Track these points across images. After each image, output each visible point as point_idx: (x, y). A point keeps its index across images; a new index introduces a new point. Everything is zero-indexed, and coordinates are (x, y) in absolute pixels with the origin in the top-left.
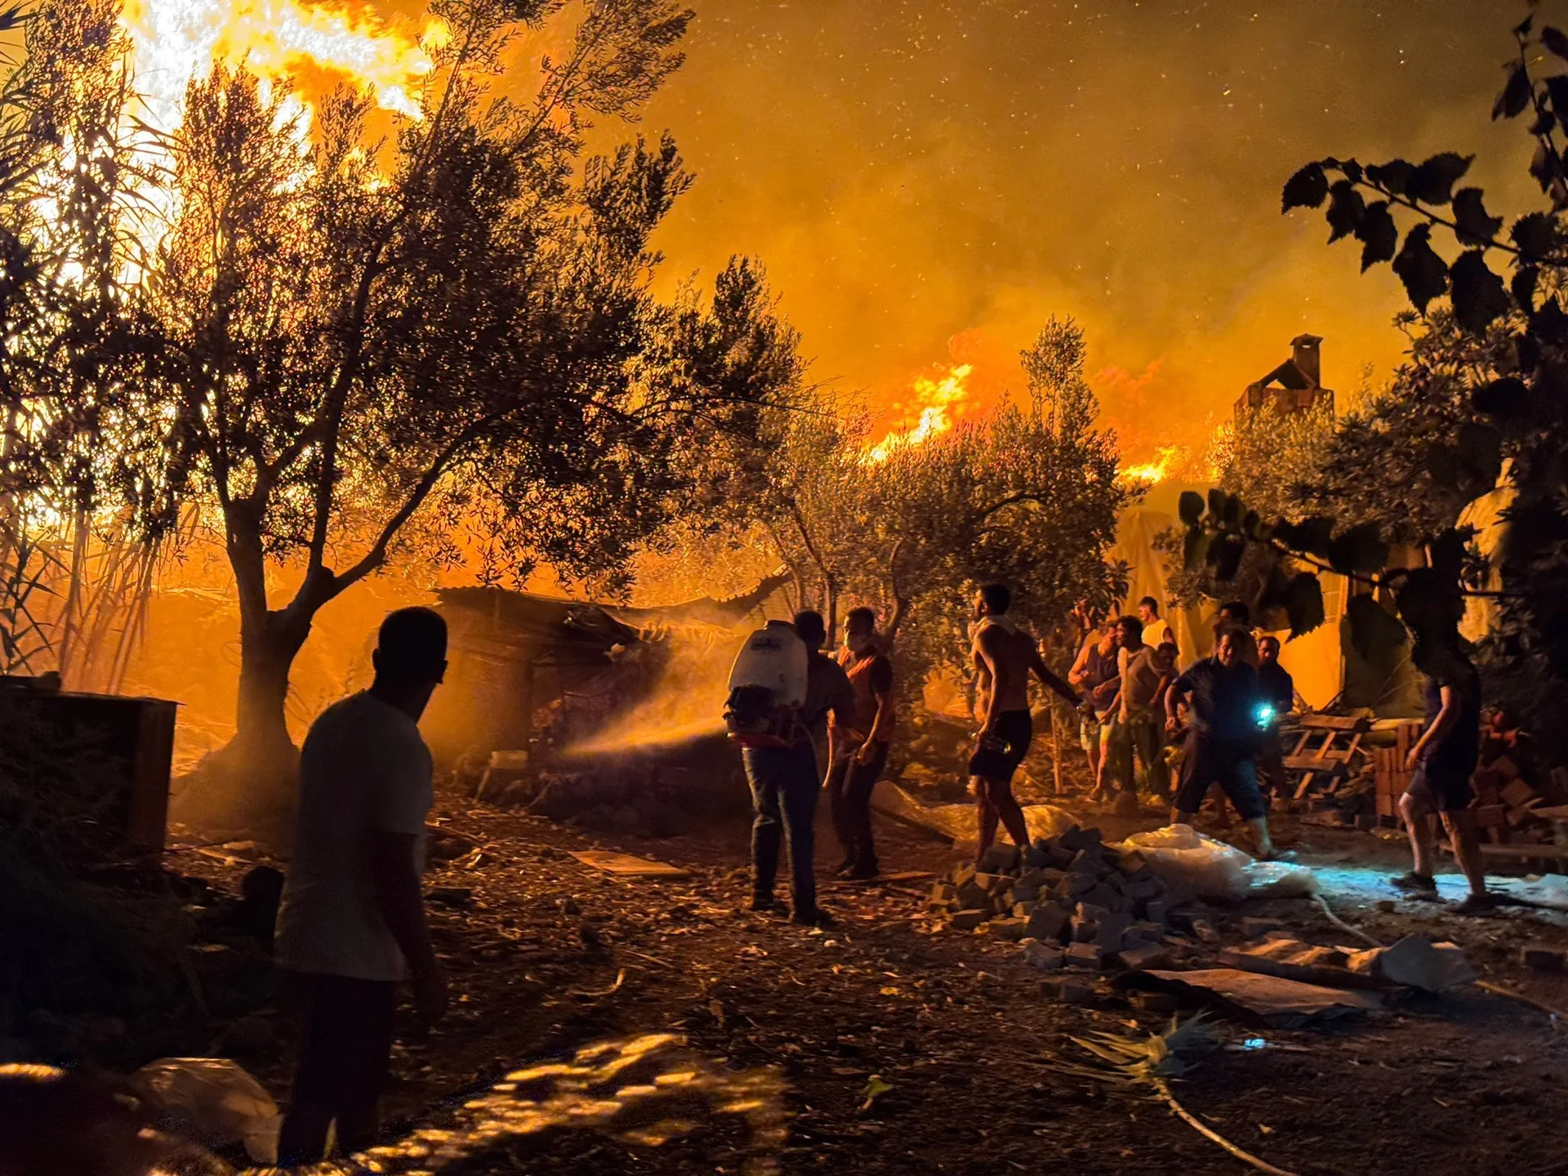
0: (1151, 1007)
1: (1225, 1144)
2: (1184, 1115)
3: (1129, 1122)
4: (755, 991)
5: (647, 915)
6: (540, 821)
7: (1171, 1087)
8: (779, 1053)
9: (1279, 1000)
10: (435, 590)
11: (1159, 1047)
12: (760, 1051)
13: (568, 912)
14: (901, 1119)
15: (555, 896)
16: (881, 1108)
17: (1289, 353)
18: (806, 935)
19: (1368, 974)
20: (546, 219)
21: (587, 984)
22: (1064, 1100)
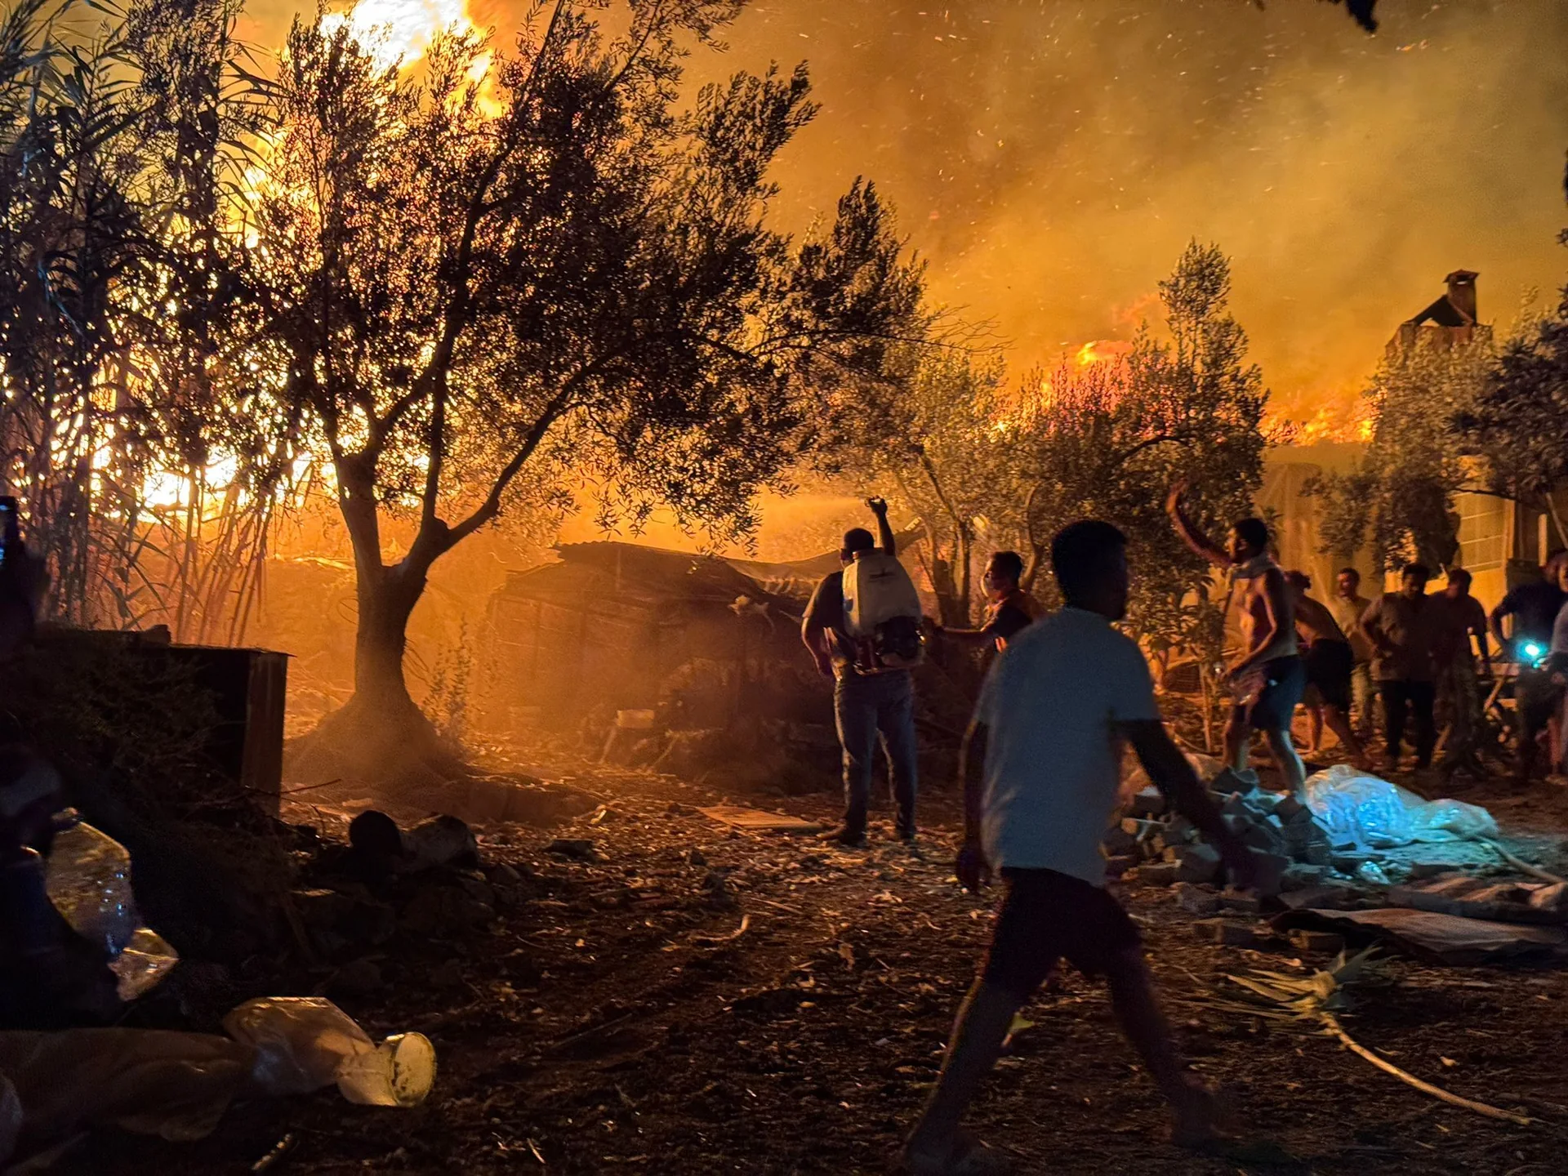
0: (1316, 946)
1: (1404, 1076)
2: (1356, 1048)
3: (1295, 1056)
4: (886, 935)
5: (775, 864)
6: (668, 779)
7: (1342, 1022)
8: (913, 994)
9: (1457, 937)
10: (555, 547)
11: (1325, 981)
12: (891, 991)
13: (693, 863)
14: (1041, 1055)
15: (681, 848)
16: (1021, 1044)
17: (1444, 289)
18: (943, 882)
19: (1553, 909)
20: (652, 156)
21: (711, 930)
22: (1221, 1036)
